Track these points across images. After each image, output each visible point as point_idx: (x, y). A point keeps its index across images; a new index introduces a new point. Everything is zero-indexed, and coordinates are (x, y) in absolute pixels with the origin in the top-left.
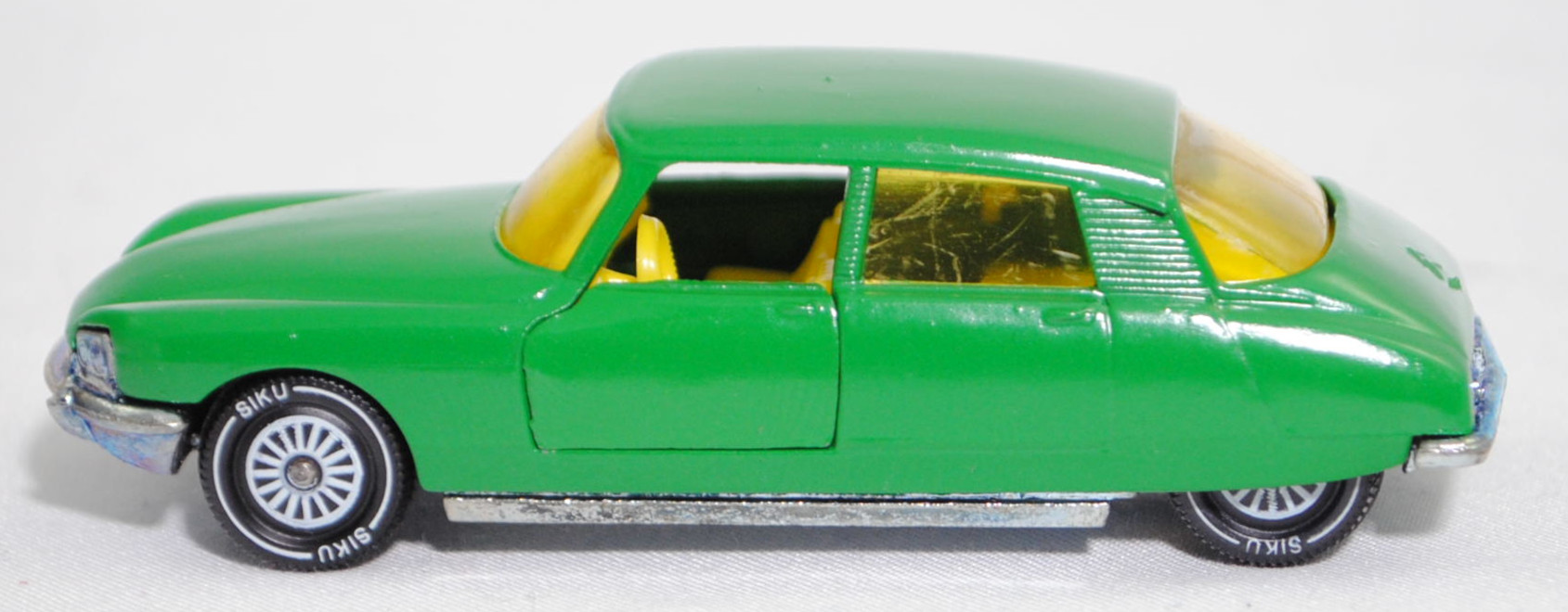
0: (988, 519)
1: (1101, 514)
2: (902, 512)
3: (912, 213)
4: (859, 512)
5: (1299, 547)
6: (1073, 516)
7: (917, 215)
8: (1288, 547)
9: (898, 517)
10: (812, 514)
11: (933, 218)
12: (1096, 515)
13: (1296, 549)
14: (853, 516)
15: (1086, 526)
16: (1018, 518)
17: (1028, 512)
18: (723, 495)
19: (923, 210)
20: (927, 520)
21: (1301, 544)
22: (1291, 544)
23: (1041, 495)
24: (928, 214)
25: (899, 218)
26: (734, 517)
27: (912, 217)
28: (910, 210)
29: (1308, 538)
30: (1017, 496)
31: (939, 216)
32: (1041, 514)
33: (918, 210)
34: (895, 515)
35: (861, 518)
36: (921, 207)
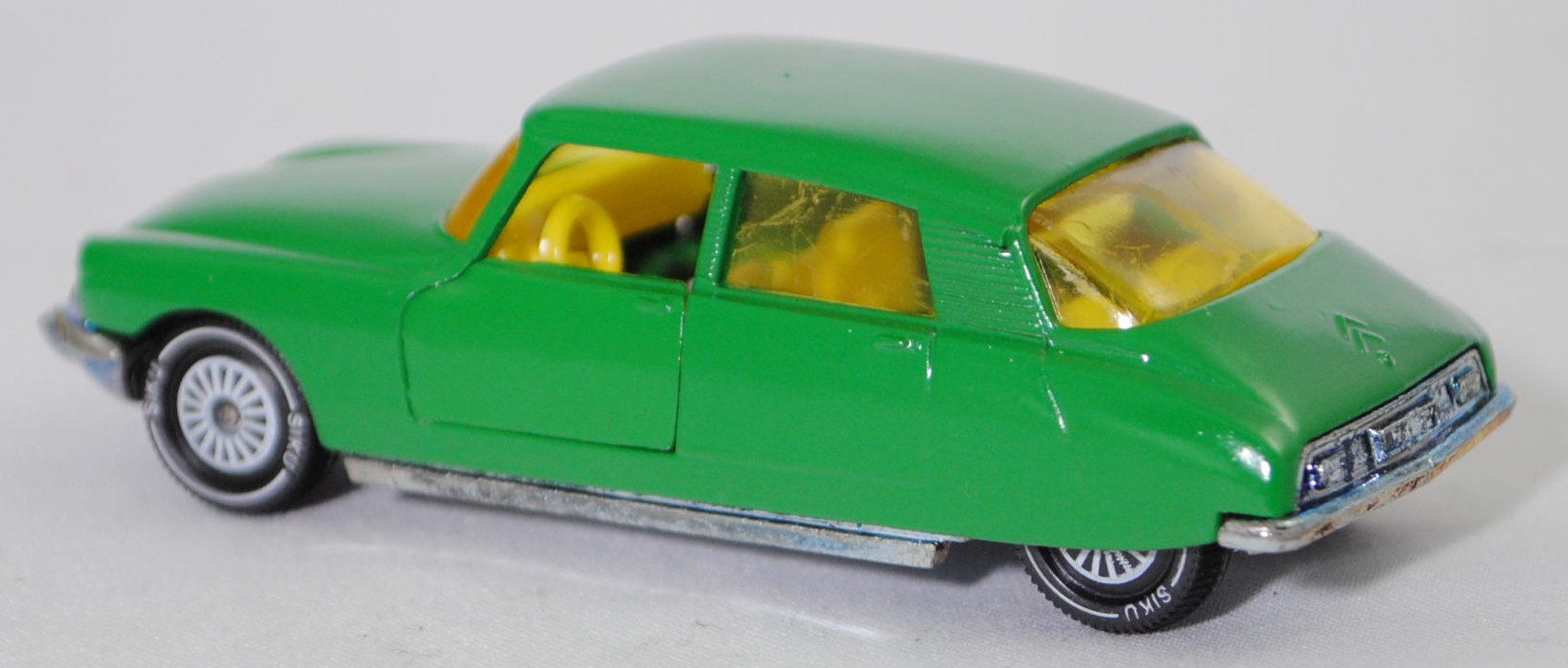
0: (824, 545)
1: (926, 555)
2: (745, 528)
3: (776, 220)
4: (706, 522)
5: (1166, 594)
6: (902, 554)
7: (782, 222)
8: (1159, 600)
9: (742, 532)
10: (667, 518)
11: (796, 226)
12: (924, 558)
13: (1166, 598)
14: (702, 525)
15: (916, 565)
16: (852, 549)
17: (859, 543)
18: (590, 488)
19: (787, 218)
20: (768, 539)
21: (1168, 591)
22: (1160, 596)
23: (875, 530)
24: (792, 222)
25: (765, 224)
26: (596, 511)
27: (776, 224)
28: (774, 217)
29: (1170, 583)
30: (854, 528)
31: (801, 226)
32: (872, 548)
33: (782, 217)
34: (739, 530)
35: (708, 528)
36: (787, 215)
